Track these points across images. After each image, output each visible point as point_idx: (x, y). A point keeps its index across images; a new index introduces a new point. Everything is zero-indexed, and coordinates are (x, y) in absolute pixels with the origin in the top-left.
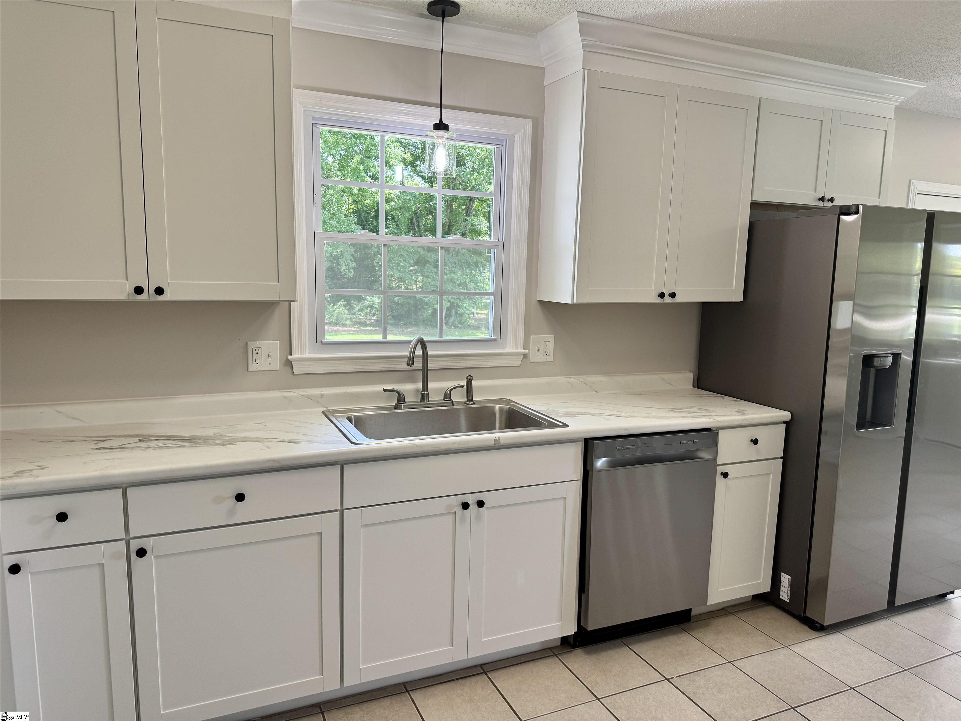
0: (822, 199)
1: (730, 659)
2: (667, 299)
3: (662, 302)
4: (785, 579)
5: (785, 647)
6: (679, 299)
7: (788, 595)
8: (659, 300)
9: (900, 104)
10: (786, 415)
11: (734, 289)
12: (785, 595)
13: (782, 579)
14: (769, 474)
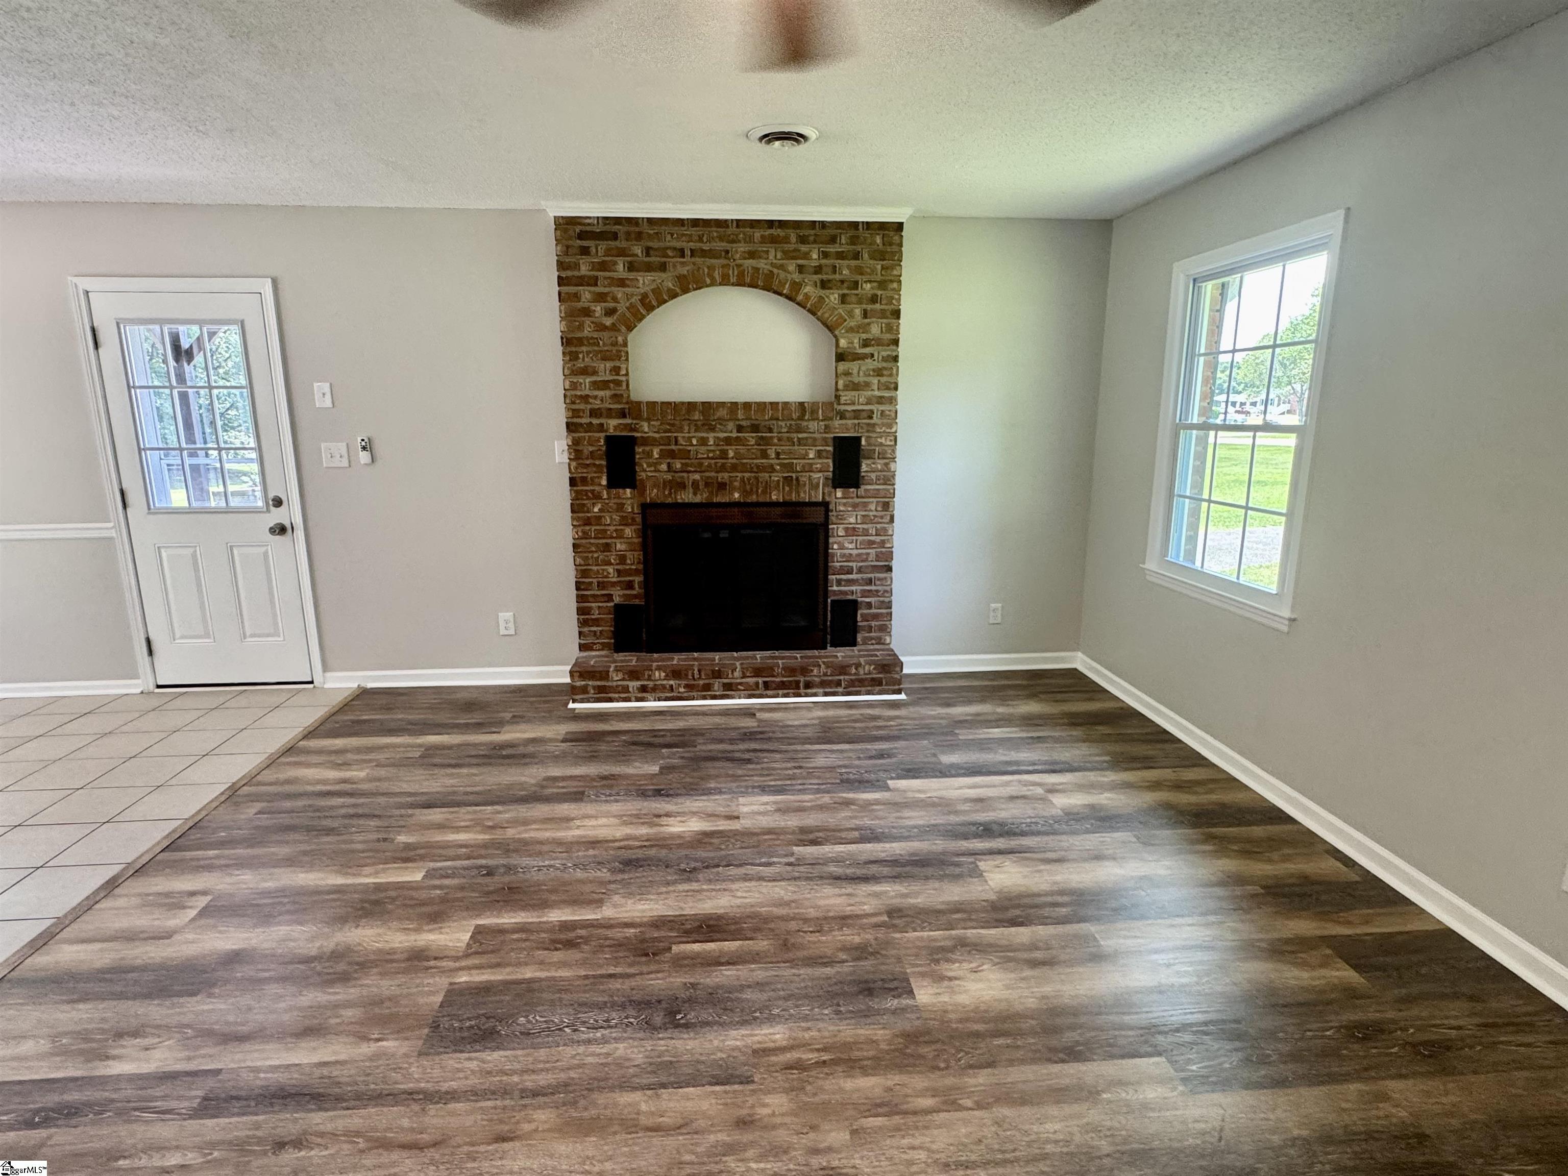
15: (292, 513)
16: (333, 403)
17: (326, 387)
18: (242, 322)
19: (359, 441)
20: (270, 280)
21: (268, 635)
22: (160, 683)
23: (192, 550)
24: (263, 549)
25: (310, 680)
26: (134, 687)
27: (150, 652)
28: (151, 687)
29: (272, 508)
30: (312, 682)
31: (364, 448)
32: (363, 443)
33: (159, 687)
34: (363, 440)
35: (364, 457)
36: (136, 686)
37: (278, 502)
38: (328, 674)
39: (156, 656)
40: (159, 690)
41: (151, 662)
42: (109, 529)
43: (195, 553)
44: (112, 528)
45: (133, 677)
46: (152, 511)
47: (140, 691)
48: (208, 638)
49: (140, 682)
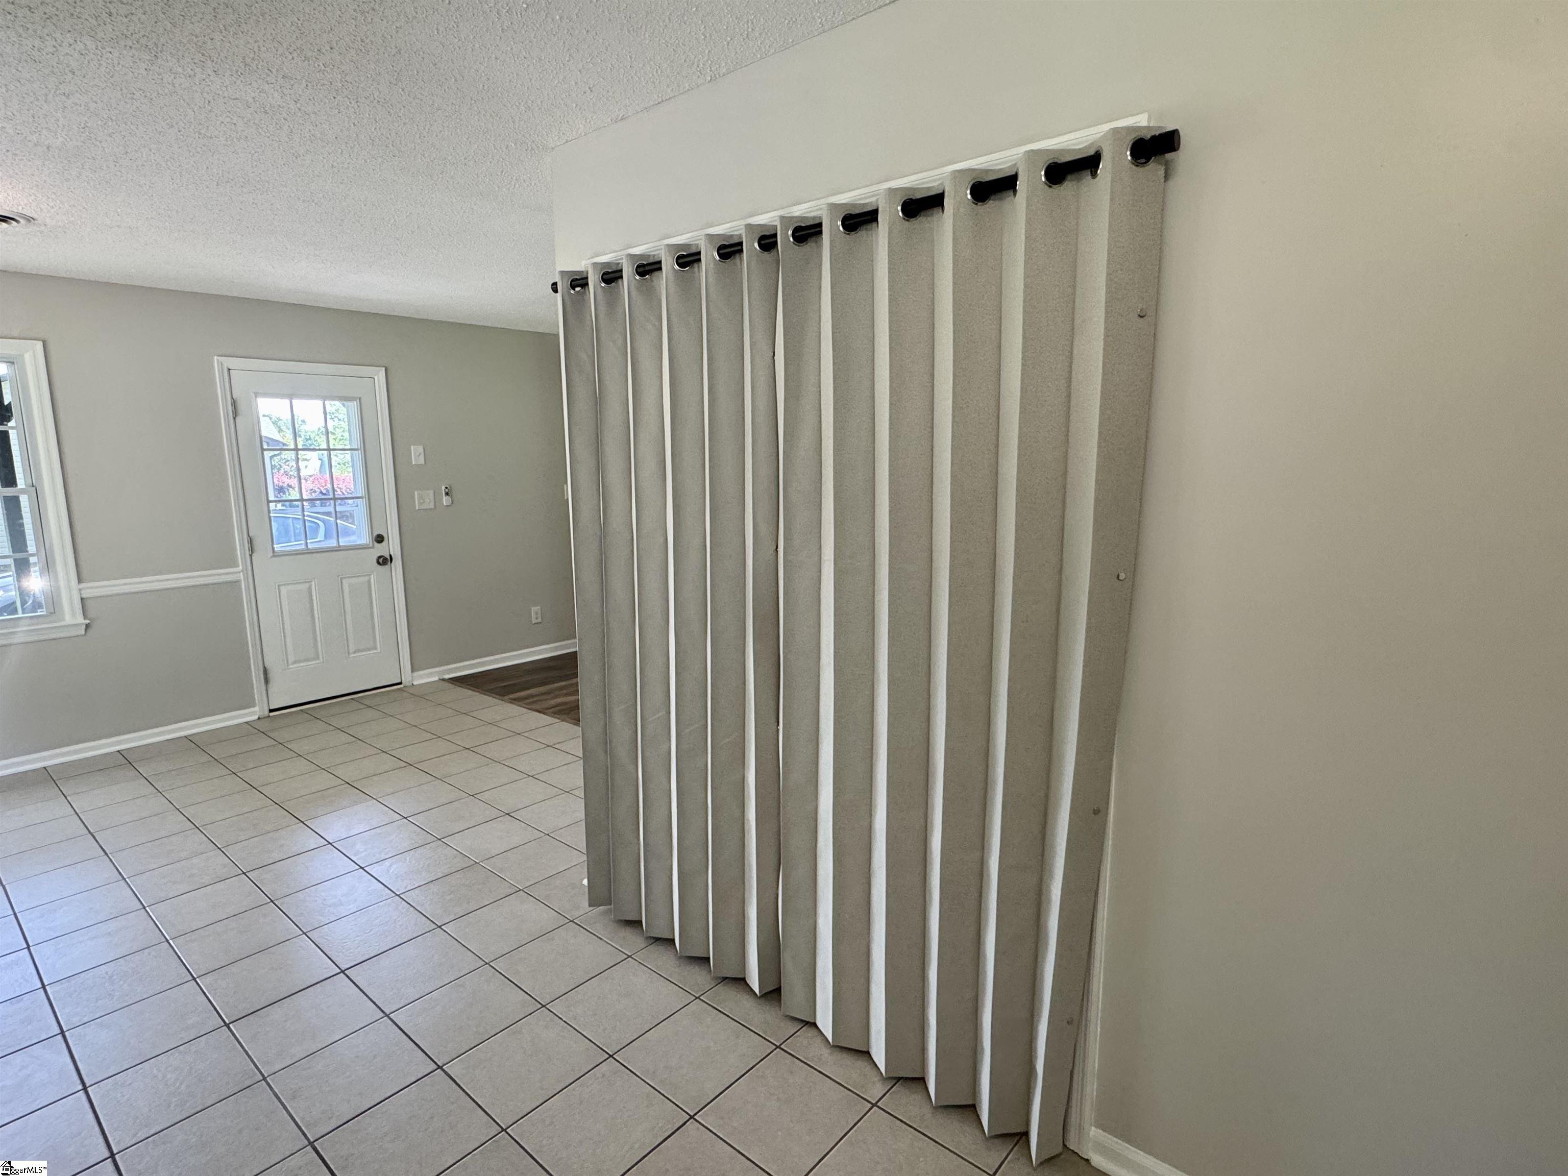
15: (393, 546)
16: (425, 461)
17: (421, 449)
18: (360, 399)
19: (443, 488)
20: (384, 369)
21: (369, 650)
22: (272, 708)
23: (307, 585)
24: (366, 578)
25: (399, 681)
26: (251, 714)
27: (267, 681)
28: (267, 712)
29: (376, 544)
30: (400, 683)
31: (447, 494)
32: (447, 490)
33: (271, 711)
34: (446, 488)
35: (446, 500)
36: (254, 713)
37: (380, 539)
38: (415, 674)
39: (270, 686)
40: (272, 714)
41: (267, 690)
42: (237, 573)
43: (310, 588)
44: (239, 572)
45: (251, 704)
46: (275, 554)
47: (256, 717)
48: (318, 659)
49: (257, 709)
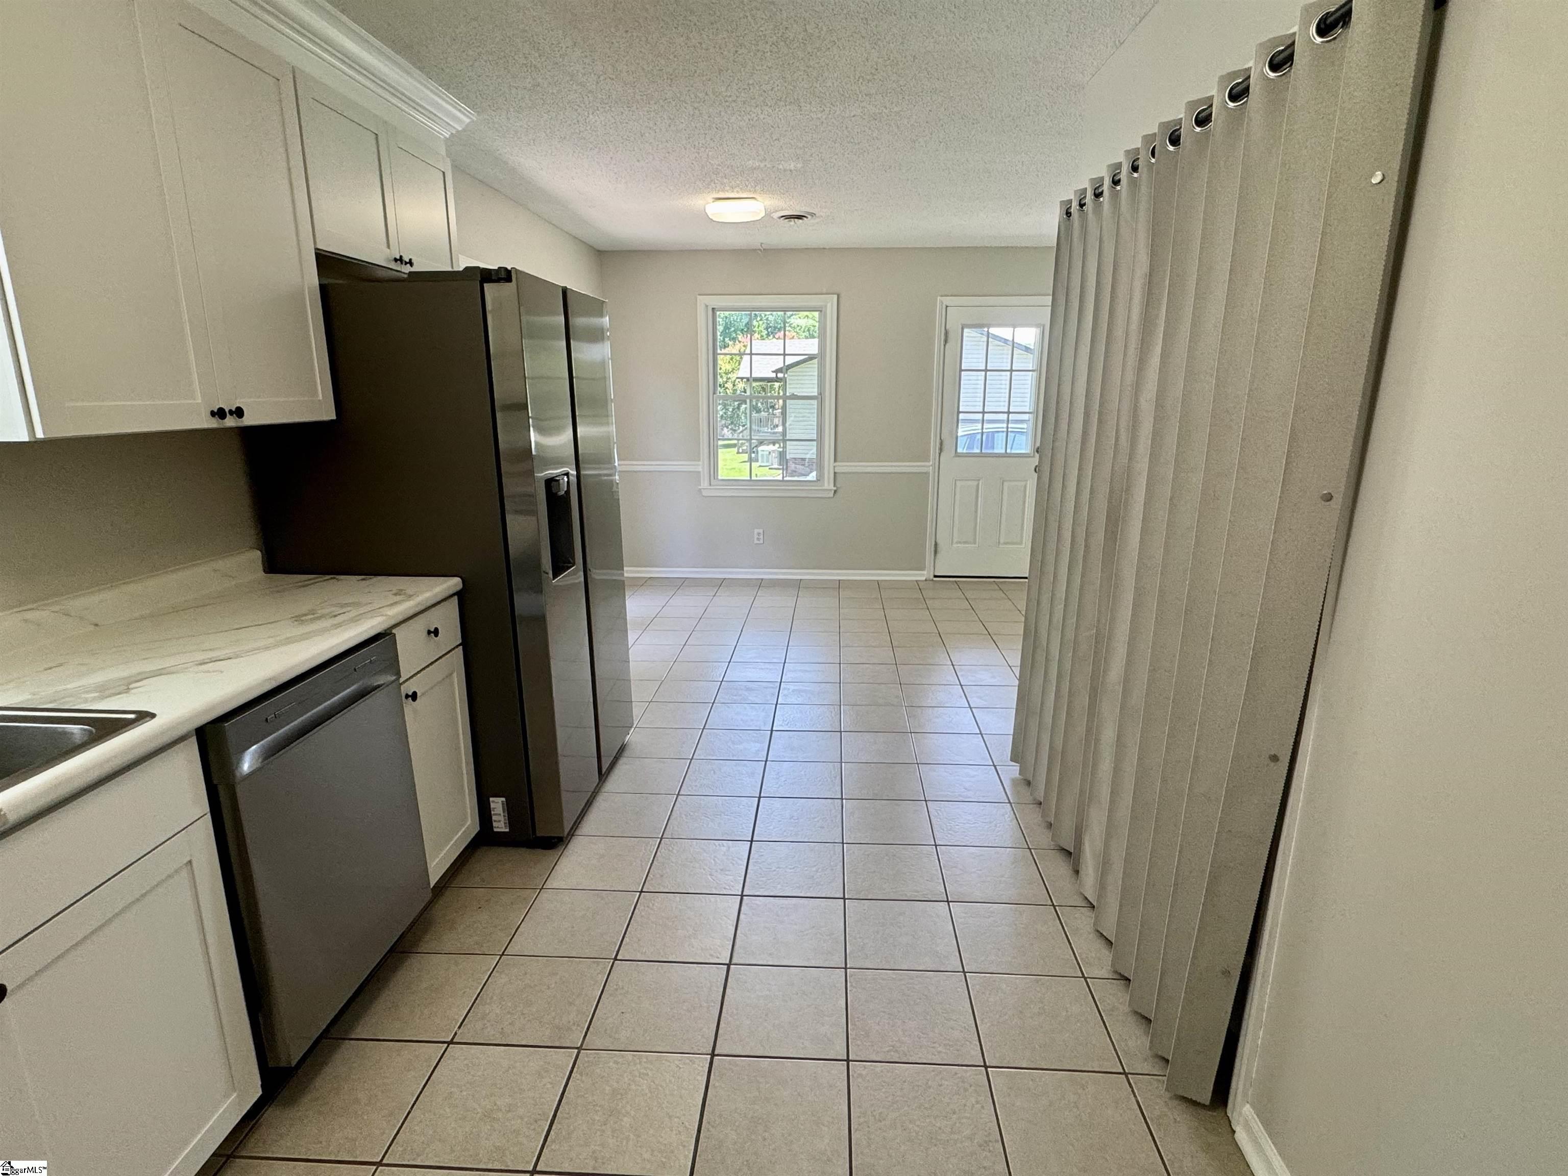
0: (400, 260)
1: (499, 951)
2: (230, 422)
3: (222, 426)
4: (497, 805)
5: (541, 890)
6: (249, 420)
7: (505, 823)
8: (214, 423)
9: (464, 130)
10: (453, 583)
11: (320, 397)
12: (500, 824)
13: (492, 805)
14: (451, 674)
18: (1042, 327)
21: (1015, 544)
22: (936, 574)
23: (975, 483)
24: (1024, 483)
26: (922, 576)
27: (936, 552)
28: (932, 577)
33: (935, 576)
36: (923, 575)
37: (1040, 451)
39: (939, 555)
40: (935, 579)
41: (935, 559)
42: (927, 467)
43: (978, 484)
44: (929, 466)
45: (922, 569)
46: (957, 455)
47: (924, 579)
48: (975, 544)
49: (925, 572)
